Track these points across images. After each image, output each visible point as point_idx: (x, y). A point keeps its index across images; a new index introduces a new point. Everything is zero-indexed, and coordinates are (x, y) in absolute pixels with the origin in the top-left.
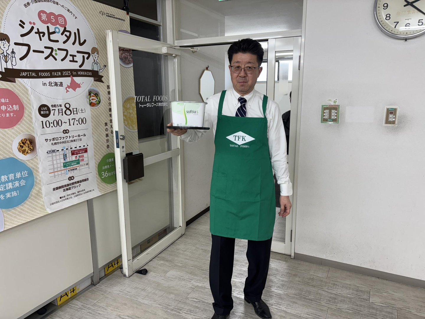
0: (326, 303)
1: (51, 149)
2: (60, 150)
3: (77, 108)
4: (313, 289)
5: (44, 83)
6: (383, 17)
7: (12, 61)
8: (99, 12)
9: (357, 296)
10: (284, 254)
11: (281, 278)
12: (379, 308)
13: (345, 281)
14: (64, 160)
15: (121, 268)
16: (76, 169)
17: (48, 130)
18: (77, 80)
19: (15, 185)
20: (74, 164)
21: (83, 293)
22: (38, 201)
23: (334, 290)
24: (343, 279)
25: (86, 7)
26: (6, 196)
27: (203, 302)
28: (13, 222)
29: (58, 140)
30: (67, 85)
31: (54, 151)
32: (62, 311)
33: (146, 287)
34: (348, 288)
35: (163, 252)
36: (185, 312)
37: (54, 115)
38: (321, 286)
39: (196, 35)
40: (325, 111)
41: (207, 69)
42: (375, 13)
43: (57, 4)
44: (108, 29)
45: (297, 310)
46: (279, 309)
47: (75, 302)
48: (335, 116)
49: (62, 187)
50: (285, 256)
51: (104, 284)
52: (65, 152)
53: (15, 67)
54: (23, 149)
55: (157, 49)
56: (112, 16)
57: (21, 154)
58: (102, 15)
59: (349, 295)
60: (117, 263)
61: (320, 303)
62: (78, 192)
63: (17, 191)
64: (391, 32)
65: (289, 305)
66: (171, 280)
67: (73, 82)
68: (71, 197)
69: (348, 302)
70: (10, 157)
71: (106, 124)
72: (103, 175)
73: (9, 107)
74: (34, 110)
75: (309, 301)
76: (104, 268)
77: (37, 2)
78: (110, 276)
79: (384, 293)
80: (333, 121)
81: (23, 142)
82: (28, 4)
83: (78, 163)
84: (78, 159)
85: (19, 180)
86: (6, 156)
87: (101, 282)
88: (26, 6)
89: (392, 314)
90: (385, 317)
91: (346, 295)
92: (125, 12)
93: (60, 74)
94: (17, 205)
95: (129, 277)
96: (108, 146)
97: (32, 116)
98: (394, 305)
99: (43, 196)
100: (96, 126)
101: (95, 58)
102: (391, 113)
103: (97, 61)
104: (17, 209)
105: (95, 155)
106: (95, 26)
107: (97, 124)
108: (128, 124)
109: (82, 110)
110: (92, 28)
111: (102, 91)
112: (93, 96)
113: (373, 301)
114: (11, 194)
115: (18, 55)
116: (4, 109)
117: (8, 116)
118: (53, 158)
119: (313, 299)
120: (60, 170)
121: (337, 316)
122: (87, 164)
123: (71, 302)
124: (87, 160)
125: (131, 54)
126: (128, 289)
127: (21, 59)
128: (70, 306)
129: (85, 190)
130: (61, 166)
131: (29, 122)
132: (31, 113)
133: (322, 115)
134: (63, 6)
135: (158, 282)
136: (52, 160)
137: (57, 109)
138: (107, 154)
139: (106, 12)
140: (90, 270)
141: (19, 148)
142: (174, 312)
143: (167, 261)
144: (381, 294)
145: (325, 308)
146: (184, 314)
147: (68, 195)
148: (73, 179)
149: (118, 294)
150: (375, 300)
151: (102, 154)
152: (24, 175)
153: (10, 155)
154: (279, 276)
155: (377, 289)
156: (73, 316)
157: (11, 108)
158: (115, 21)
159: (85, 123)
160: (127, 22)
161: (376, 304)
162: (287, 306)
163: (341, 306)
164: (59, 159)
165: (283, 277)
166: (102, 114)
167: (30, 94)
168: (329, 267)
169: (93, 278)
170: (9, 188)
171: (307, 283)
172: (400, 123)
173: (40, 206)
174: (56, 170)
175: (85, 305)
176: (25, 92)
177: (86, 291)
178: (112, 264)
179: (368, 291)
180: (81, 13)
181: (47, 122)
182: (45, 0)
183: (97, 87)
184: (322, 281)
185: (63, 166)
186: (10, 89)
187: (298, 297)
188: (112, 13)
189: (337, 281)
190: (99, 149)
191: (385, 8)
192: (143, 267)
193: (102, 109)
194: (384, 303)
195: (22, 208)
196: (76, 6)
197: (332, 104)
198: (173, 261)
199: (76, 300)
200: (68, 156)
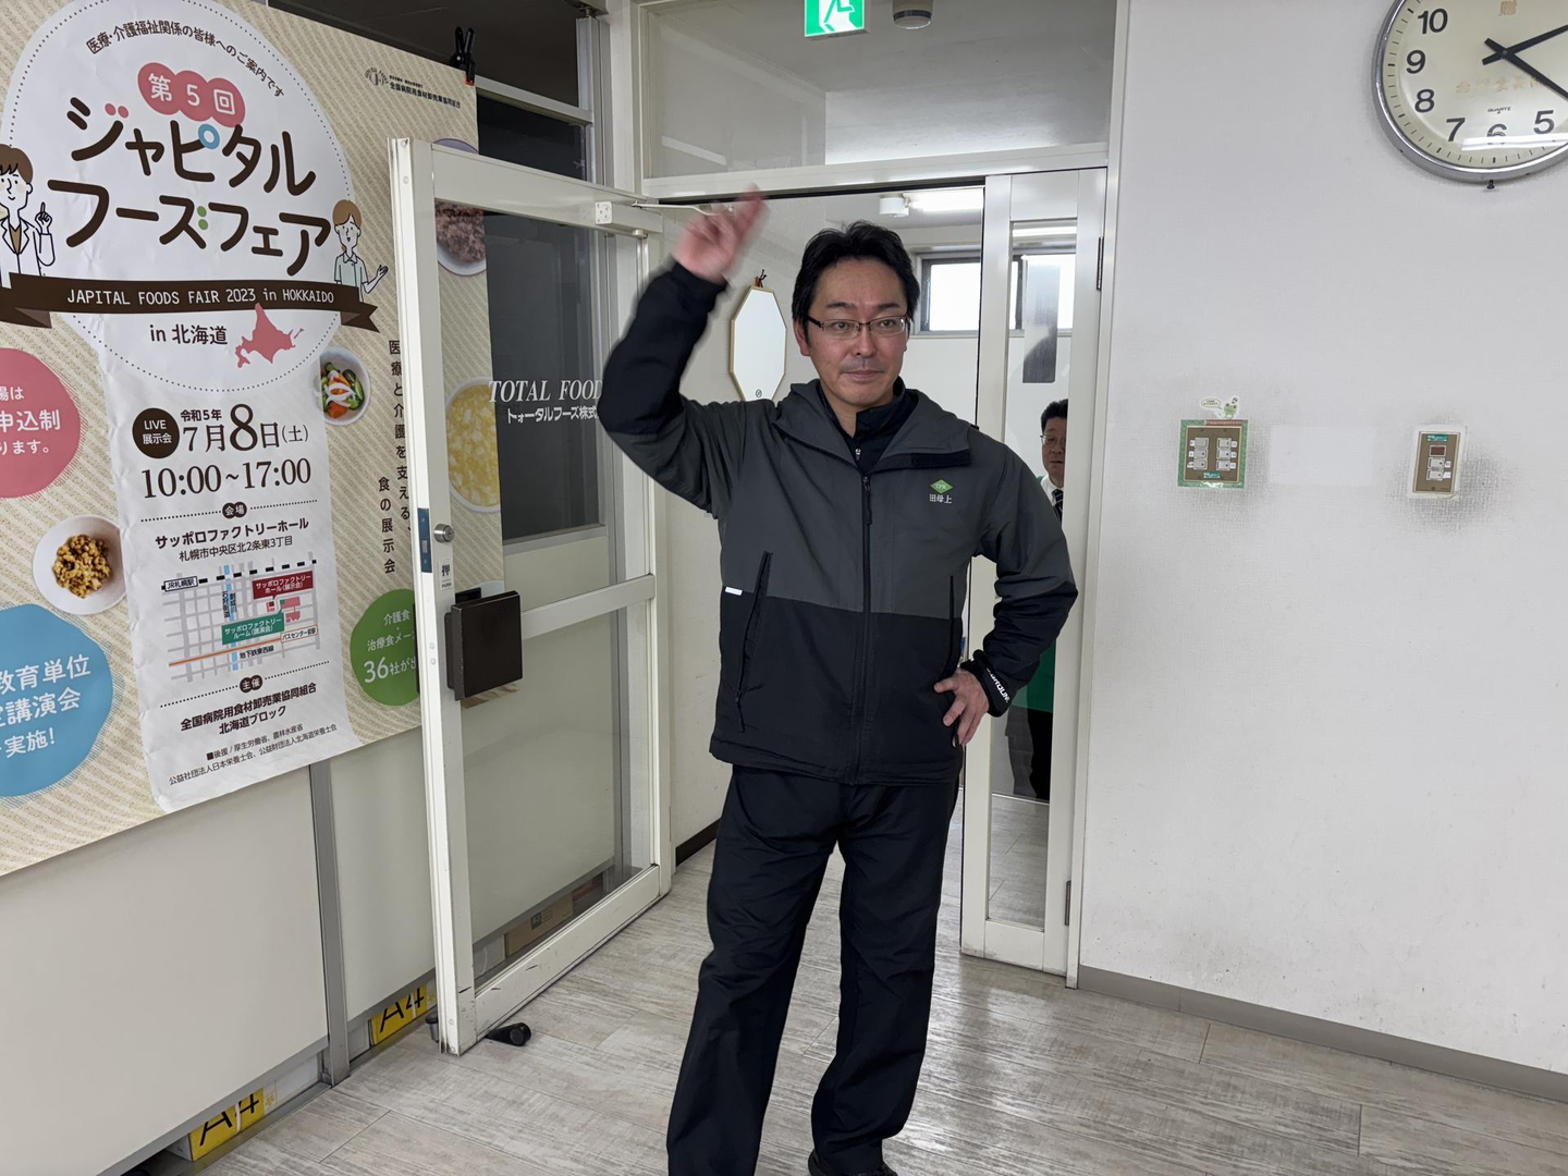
0: (1196, 1157)
1: (178, 575)
2: (212, 580)
3: (275, 425)
4: (1149, 1103)
5: (158, 332)
6: (1405, 100)
7: (38, 250)
8: (363, 74)
9: (1314, 1130)
10: (1041, 972)
11: (1028, 1062)
13: (1270, 1075)
14: (227, 615)
15: (432, 1020)
16: (271, 649)
17: (167, 505)
18: (281, 319)
19: (39, 706)
20: (263, 630)
22: (127, 769)
23: (1225, 1108)
24: (1259, 1068)
25: (318, 52)
26: (7, 747)
28: (30, 847)
29: (205, 541)
30: (243, 338)
31: (187, 582)
33: (524, 1092)
34: (1278, 1099)
35: (591, 959)
37: (191, 448)
38: (1177, 1092)
39: (720, 159)
40: (1193, 443)
41: (759, 283)
42: (1378, 85)
43: (211, 39)
44: (396, 134)
47: (257, 1146)
48: (1232, 460)
49: (218, 715)
50: (1043, 976)
51: (369, 1080)
52: (229, 586)
53: (48, 272)
54: (74, 573)
55: (575, 209)
56: (412, 87)
57: (66, 591)
58: (377, 84)
59: (1282, 1129)
60: (418, 1002)
61: (1176, 1156)
62: (276, 735)
63: (48, 732)
64: (1436, 155)
65: (1059, 1162)
66: (617, 1066)
67: (263, 326)
68: (250, 755)
69: (1279, 1154)
70: (26, 602)
71: (384, 484)
72: (371, 674)
73: (24, 418)
74: (117, 431)
75: (1134, 1149)
76: (370, 1022)
77: (135, 34)
78: (389, 1050)
79: (1411, 1120)
80: (1222, 479)
81: (75, 549)
82: (104, 38)
83: (279, 627)
84: (276, 612)
85: (57, 688)
86: (9, 599)
87: (355, 1074)
88: (95, 46)
91: (1273, 1126)
92: (461, 74)
93: (215, 297)
94: (45, 782)
95: (463, 1053)
96: (390, 566)
97: (108, 453)
98: (1450, 1164)
99: (146, 749)
100: (346, 491)
101: (349, 239)
102: (1438, 452)
103: (355, 250)
104: (47, 797)
105: (340, 598)
106: (348, 125)
107: (350, 482)
108: (466, 482)
109: (295, 432)
110: (339, 132)
111: (371, 360)
112: (337, 380)
113: (1371, 1151)
114: (25, 742)
115: (63, 228)
116: (4, 426)
117: (20, 451)
118: (183, 609)
119: (1147, 1142)
120: (210, 651)
122: (312, 632)
123: (242, 1147)
124: (312, 616)
125: (478, 228)
126: (458, 1101)
127: (74, 241)
128: (239, 1161)
129: (300, 728)
130: (215, 638)
131: (97, 474)
132: (105, 441)
133: (1181, 456)
134: (230, 49)
135: (569, 1074)
136: (179, 615)
137: (201, 425)
138: (385, 596)
139: (390, 74)
140: (312, 1028)
141: (58, 571)
143: (605, 994)
144: (1400, 1125)
147: (237, 747)
148: (258, 688)
149: (421, 1119)
150: (1380, 1145)
151: (367, 594)
152: (75, 671)
153: (25, 594)
154: (1023, 1053)
155: (1385, 1103)
157: (31, 421)
158: (422, 104)
159: (304, 479)
160: (468, 110)
161: (1384, 1160)
162: (1052, 1168)
163: (1253, 1170)
164: (206, 612)
165: (1037, 1059)
166: (369, 446)
167: (105, 370)
168: (1209, 1021)
169: (325, 1058)
170: (19, 718)
171: (1125, 1080)
172: (1468, 486)
173: (131, 785)
174: (194, 653)
175: (296, 1159)
176: (85, 361)
177: (300, 1104)
178: (397, 1004)
179: (1352, 1111)
180: (298, 76)
181: (167, 476)
182: (165, 27)
183: (353, 345)
184: (1182, 1072)
185: (221, 636)
186: (31, 352)
187: (1093, 1135)
188: (411, 76)
189: (1237, 1075)
190: (356, 577)
191: (1414, 68)
192: (512, 1016)
193: (371, 428)
194: (1413, 1158)
195: (65, 794)
196: (280, 48)
197: (1220, 418)
198: (627, 996)
199: (261, 1139)
200: (239, 600)
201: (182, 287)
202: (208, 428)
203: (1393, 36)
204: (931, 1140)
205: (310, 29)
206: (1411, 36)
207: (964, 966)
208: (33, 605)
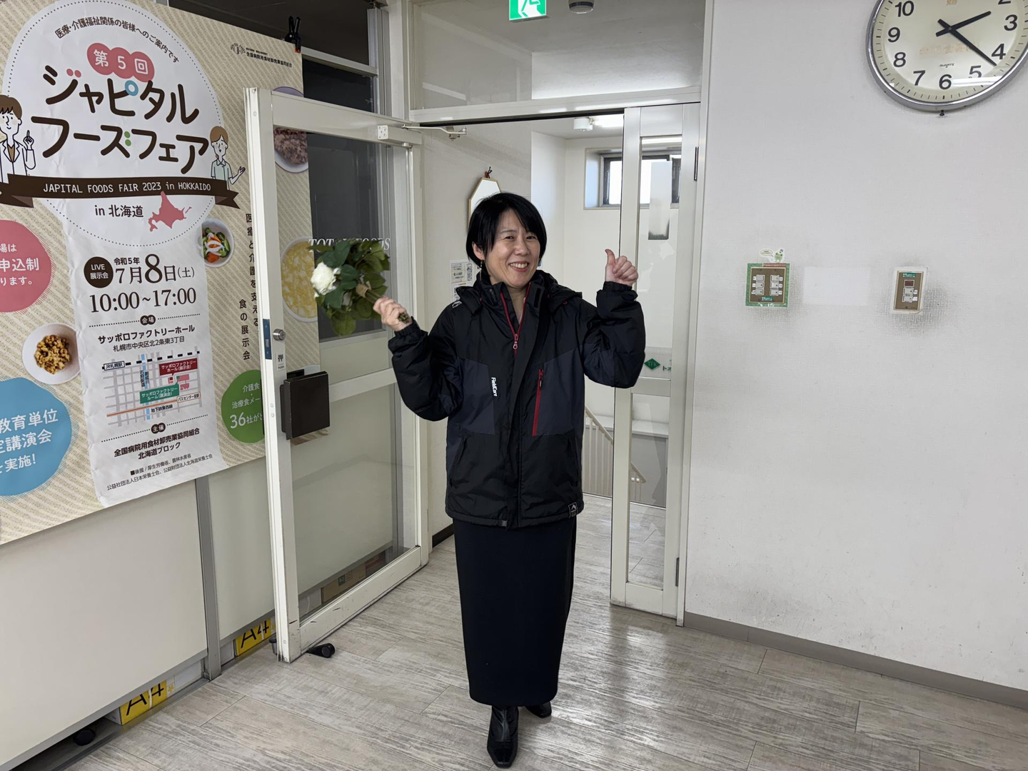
0: (750, 731)
1: (113, 360)
2: (134, 363)
3: (174, 267)
4: (723, 698)
5: (100, 210)
6: (888, 60)
7: (25, 160)
8: (230, 47)
9: (828, 716)
10: (661, 616)
11: (648, 672)
12: (877, 745)
13: (802, 681)
14: (143, 385)
15: (273, 641)
16: (171, 406)
17: (106, 317)
18: (177, 201)
19: (26, 440)
20: (166, 395)
21: (182, 697)
22: (81, 480)
23: (772, 701)
24: (797, 677)
25: (201, 35)
26: (6, 465)
27: (461, 723)
28: (20, 527)
29: (129, 339)
30: (153, 213)
31: (118, 365)
32: (131, 738)
33: (329, 686)
34: (807, 696)
35: (376, 605)
36: (416, 744)
37: (120, 282)
38: (742, 691)
39: (462, 97)
40: (755, 278)
41: (487, 175)
42: (870, 50)
43: (133, 28)
44: (250, 85)
45: (682, 747)
46: (640, 744)
47: (162, 716)
48: (780, 289)
49: (137, 447)
50: (662, 619)
51: (233, 678)
52: (144, 367)
53: (31, 173)
54: (47, 359)
55: (365, 129)
56: (261, 55)
57: (42, 369)
58: (238, 53)
59: (807, 715)
60: (265, 630)
61: (738, 730)
62: (174, 460)
63: (32, 456)
64: (907, 95)
65: (663, 733)
66: (388, 671)
67: (166, 206)
68: (157, 473)
69: (804, 730)
70: (18, 377)
71: (243, 304)
72: (234, 423)
73: (17, 263)
74: (74, 272)
75: (711, 725)
76: (234, 641)
77: (85, 25)
78: (246, 659)
79: (891, 711)
80: (773, 301)
81: (48, 344)
82: (66, 29)
83: (176, 393)
84: (174, 383)
85: (37, 430)
86: (8, 374)
87: (225, 673)
88: (60, 33)
89: (907, 759)
90: (889, 767)
91: (801, 713)
92: (292, 46)
93: (136, 187)
94: (30, 487)
95: (292, 662)
96: (247, 355)
97: (68, 285)
98: (914, 739)
99: (92, 468)
100: (218, 308)
101: (220, 151)
102: (909, 284)
103: (224, 157)
104: (30, 496)
105: (215, 375)
106: (220, 79)
107: (221, 302)
108: (295, 303)
109: (186, 271)
110: (214, 84)
111: (234, 227)
112: (213, 239)
113: (864, 729)
114: (18, 462)
115: (41, 145)
116: (4, 268)
117: (14, 283)
118: (115, 381)
119: (720, 722)
120: (133, 408)
121: (774, 762)
122: (197, 396)
123: (152, 717)
124: (197, 386)
125: (303, 143)
126: (288, 691)
127: (48, 154)
128: (150, 725)
129: (189, 456)
130: (136, 399)
131: (62, 298)
132: (66, 276)
133: (748, 286)
134: (145, 33)
135: (358, 675)
136: (113, 385)
137: (127, 267)
138: (243, 374)
139: (246, 47)
140: (196, 644)
141: (38, 357)
142: (391, 745)
143: (383, 626)
144: (885, 714)
145: (748, 744)
146: (415, 750)
147: (150, 468)
148: (162, 431)
149: (264, 701)
150: (870, 727)
151: (232, 373)
152: (48, 419)
153: (18, 371)
154: (645, 666)
155: (876, 700)
156: (155, 749)
157: (21, 265)
158: (267, 65)
159: (192, 300)
160: (296, 69)
161: (870, 735)
162: (658, 736)
163: (787, 740)
164: (130, 383)
165: (654, 670)
166: (234, 280)
167: (67, 233)
168: (767, 648)
169: (206, 663)
170: (14, 448)
171: (709, 684)
172: (929, 306)
173: (83, 490)
174: (122, 409)
175: (185, 724)
176: (54, 228)
177: (189, 692)
178: (252, 630)
179: (854, 704)
180: (187, 49)
181: (105, 299)
182: (104, 21)
183: (223, 217)
184: (746, 679)
185: (139, 398)
186: (21, 222)
187: (686, 717)
188: (260, 47)
189: (782, 681)
190: (225, 362)
191: (893, 39)
192: (325, 639)
193: (234, 269)
194: (891, 734)
195: (42, 495)
196: (177, 32)
197: (772, 262)
198: (397, 627)
199: (165, 712)
200: (151, 376)
201: (115, 182)
202: (131, 269)
203: (880, 18)
204: (582, 719)
205: (195, 20)
206: (891, 18)
207: (612, 611)
208: (22, 378)
